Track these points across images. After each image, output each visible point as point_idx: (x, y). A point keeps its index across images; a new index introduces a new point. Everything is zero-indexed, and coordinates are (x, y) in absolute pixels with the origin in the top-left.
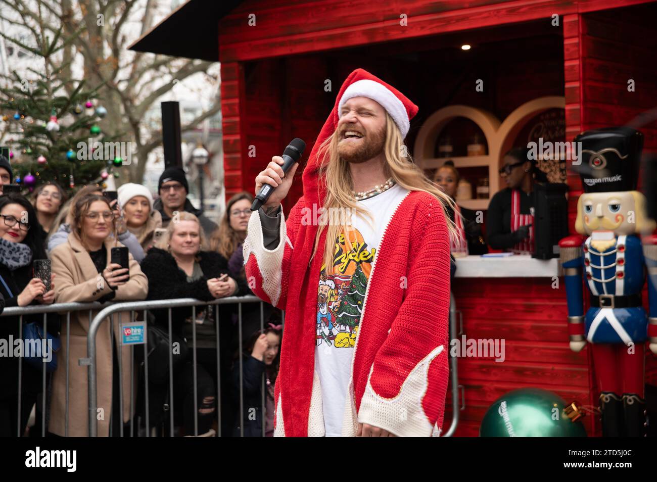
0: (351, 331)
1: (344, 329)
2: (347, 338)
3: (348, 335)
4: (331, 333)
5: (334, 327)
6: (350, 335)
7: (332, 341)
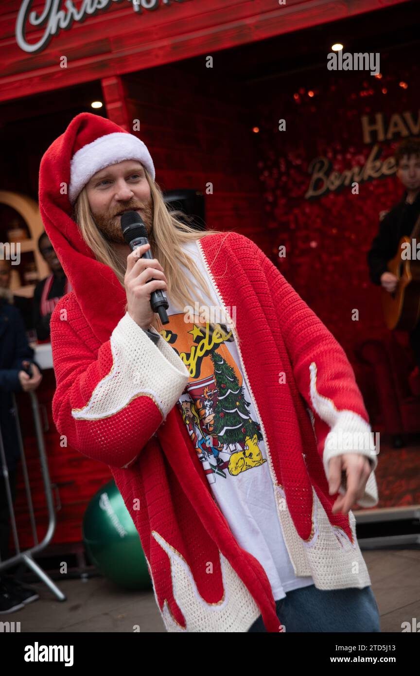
0: (243, 448)
1: (235, 449)
2: (242, 458)
3: (241, 455)
4: (219, 460)
5: (221, 451)
6: (244, 454)
7: (226, 471)
